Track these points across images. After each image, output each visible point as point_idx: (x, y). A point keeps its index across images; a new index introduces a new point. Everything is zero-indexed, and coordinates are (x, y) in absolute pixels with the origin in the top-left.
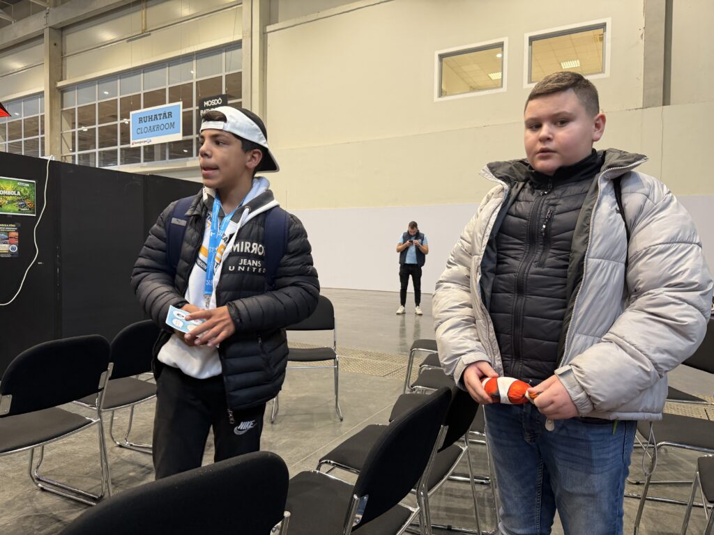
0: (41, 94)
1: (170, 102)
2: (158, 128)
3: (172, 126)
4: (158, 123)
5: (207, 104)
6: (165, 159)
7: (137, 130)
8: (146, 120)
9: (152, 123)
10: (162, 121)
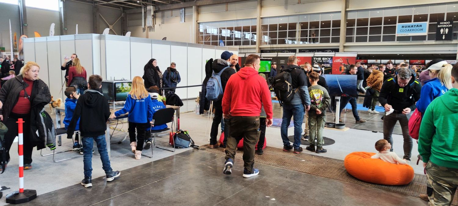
0: (340, 12)
1: (414, 21)
2: (413, 30)
3: (422, 30)
4: (414, 28)
5: (442, 23)
6: (409, 40)
7: (400, 30)
8: (406, 27)
9: (409, 28)
10: (416, 28)
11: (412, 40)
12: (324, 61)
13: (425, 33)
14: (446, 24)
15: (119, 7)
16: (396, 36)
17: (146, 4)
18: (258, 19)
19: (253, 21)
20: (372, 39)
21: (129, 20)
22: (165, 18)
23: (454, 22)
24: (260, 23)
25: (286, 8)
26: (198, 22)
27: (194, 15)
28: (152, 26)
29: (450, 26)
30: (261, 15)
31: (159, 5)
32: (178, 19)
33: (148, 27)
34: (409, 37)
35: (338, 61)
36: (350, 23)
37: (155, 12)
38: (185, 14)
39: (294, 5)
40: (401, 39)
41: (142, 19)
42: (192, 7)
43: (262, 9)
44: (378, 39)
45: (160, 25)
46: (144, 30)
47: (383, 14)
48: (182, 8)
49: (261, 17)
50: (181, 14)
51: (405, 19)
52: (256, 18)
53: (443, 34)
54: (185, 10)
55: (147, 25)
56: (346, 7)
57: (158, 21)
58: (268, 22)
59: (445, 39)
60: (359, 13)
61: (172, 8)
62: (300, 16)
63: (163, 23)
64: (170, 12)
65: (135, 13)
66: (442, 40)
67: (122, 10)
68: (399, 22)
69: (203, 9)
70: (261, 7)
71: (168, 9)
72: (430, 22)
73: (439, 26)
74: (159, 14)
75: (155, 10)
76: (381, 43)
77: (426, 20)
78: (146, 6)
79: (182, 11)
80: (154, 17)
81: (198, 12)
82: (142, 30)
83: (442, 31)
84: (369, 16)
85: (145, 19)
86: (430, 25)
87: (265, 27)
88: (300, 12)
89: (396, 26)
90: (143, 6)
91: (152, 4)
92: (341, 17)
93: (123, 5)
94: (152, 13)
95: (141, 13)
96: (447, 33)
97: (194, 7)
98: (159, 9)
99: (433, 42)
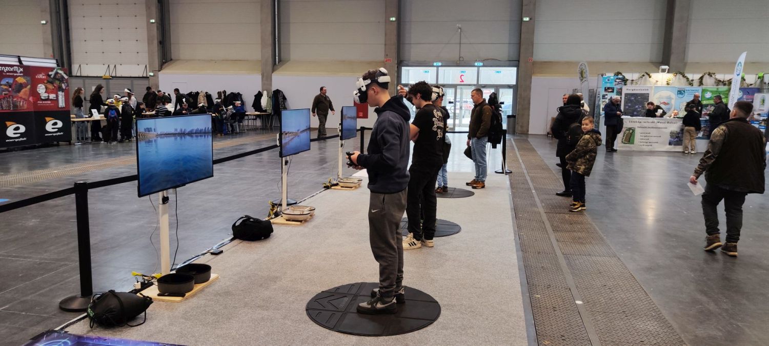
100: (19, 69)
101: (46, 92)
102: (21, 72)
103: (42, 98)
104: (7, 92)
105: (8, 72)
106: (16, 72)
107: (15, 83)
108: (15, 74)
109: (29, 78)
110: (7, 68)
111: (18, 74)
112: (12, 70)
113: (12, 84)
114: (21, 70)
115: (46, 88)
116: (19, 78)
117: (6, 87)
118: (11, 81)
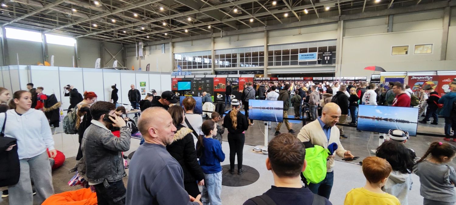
0: (264, 46)
2: (308, 58)
3: (314, 57)
4: (309, 56)
5: (325, 53)
6: (307, 64)
7: (301, 58)
8: (304, 55)
9: (306, 57)
10: (310, 56)
11: (308, 64)
12: (234, 81)
13: (316, 60)
14: (328, 54)
15: (120, 43)
16: (298, 61)
17: (139, 41)
18: (212, 51)
19: (209, 52)
20: (284, 64)
21: (128, 52)
22: (152, 51)
23: (333, 52)
24: (213, 54)
25: (230, 44)
26: (174, 53)
27: (171, 48)
28: (143, 56)
29: (330, 55)
30: (214, 48)
31: (147, 42)
32: (160, 51)
33: (140, 57)
34: (307, 62)
35: (242, 80)
36: (270, 53)
37: (144, 46)
38: (165, 48)
39: (235, 41)
40: (301, 63)
41: (136, 51)
42: (169, 43)
43: (215, 44)
44: (287, 64)
45: (148, 55)
46: (138, 58)
47: (290, 48)
48: (162, 44)
49: (214, 49)
50: (162, 48)
51: (304, 51)
52: (211, 50)
53: (326, 60)
54: (165, 45)
55: (140, 55)
56: (267, 43)
57: (147, 52)
58: (219, 53)
59: (328, 63)
60: (275, 47)
61: (156, 44)
62: (239, 49)
63: (150, 54)
64: (154, 47)
65: (131, 47)
66: (326, 64)
67: (122, 45)
68: (300, 53)
69: (176, 44)
70: (214, 43)
71: (153, 44)
72: (319, 52)
73: (324, 55)
74: (147, 48)
75: (144, 45)
76: (290, 66)
77: (316, 51)
78: (138, 42)
79: (163, 46)
80: (144, 50)
81: (173, 47)
82: (136, 59)
83: (326, 58)
84: (282, 48)
85: (138, 51)
86: (318, 54)
87: (217, 56)
88: (239, 46)
89: (298, 55)
90: (136, 42)
91: (142, 41)
92: (264, 49)
93: (123, 42)
94: (143, 47)
95: (135, 47)
96: (329, 59)
97: (170, 43)
98: (147, 44)
99: (321, 65)
100: (429, 77)
101: (449, 89)
102: (430, 79)
103: (445, 92)
104: (418, 89)
105: (421, 79)
106: (427, 79)
107: (424, 84)
108: (426, 80)
109: (437, 82)
110: (420, 77)
111: (428, 80)
112: (424, 78)
113: (422, 85)
114: (432, 78)
115: (450, 87)
116: (429, 82)
117: (418, 86)
118: (422, 83)
